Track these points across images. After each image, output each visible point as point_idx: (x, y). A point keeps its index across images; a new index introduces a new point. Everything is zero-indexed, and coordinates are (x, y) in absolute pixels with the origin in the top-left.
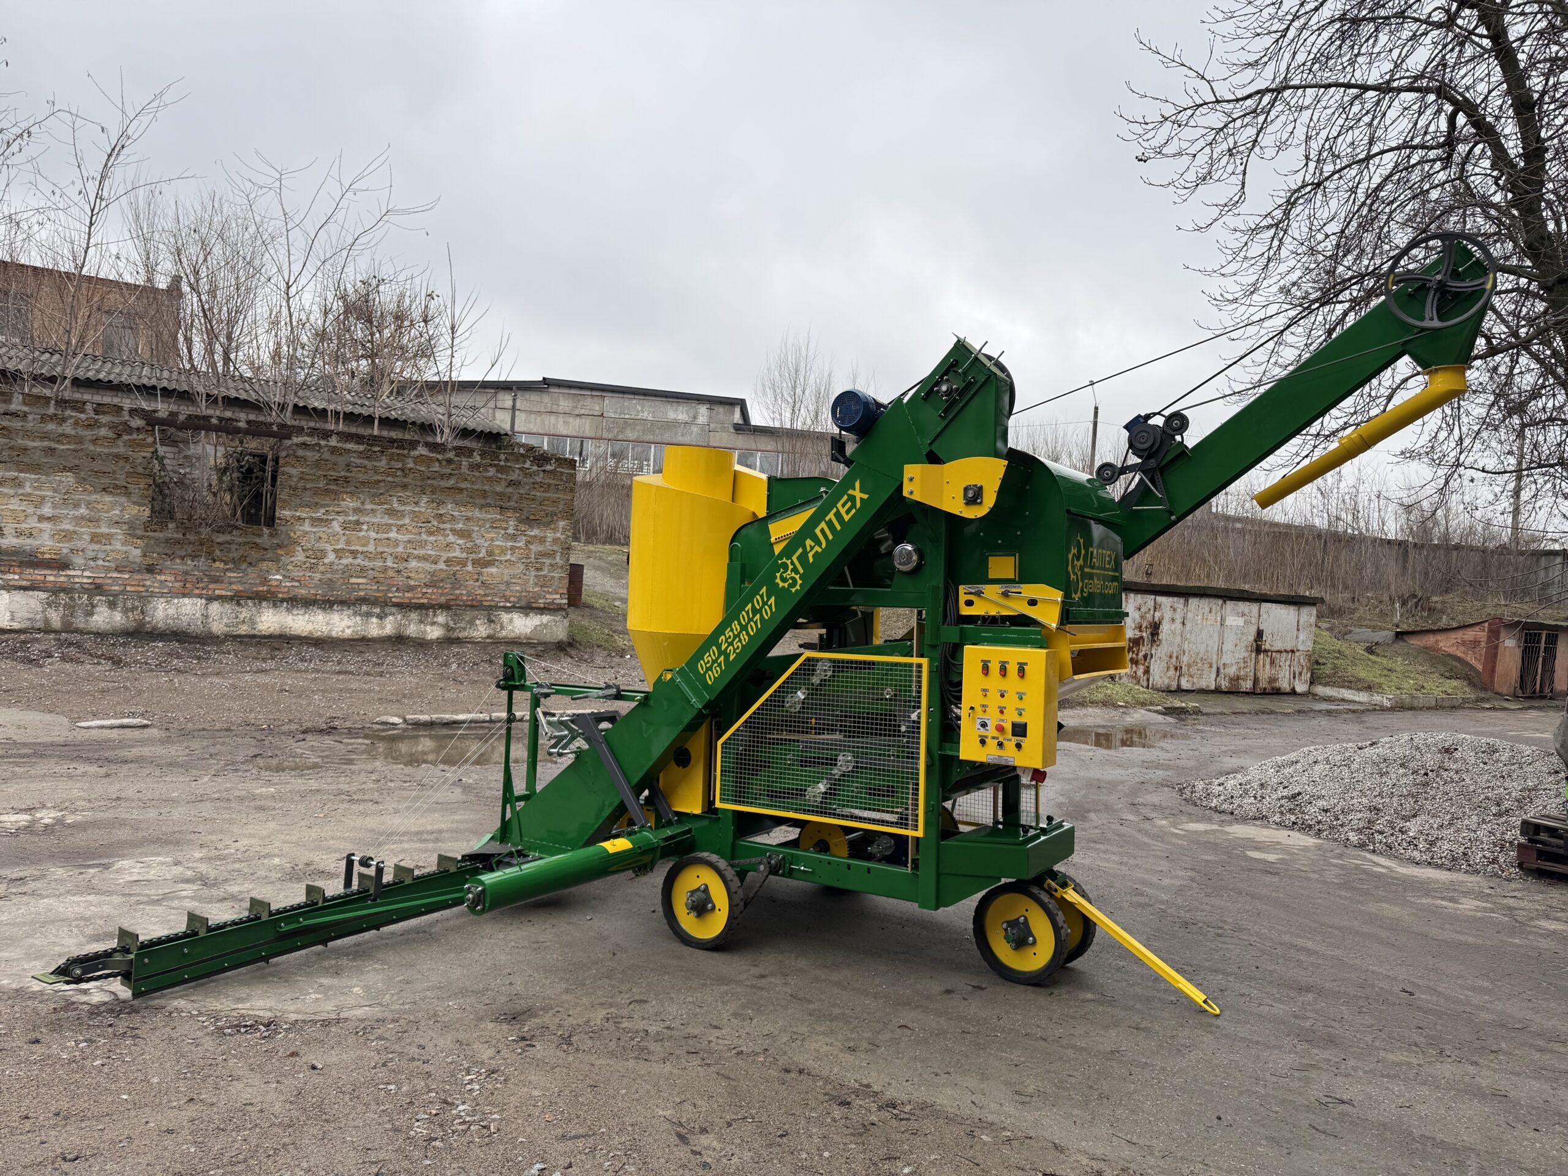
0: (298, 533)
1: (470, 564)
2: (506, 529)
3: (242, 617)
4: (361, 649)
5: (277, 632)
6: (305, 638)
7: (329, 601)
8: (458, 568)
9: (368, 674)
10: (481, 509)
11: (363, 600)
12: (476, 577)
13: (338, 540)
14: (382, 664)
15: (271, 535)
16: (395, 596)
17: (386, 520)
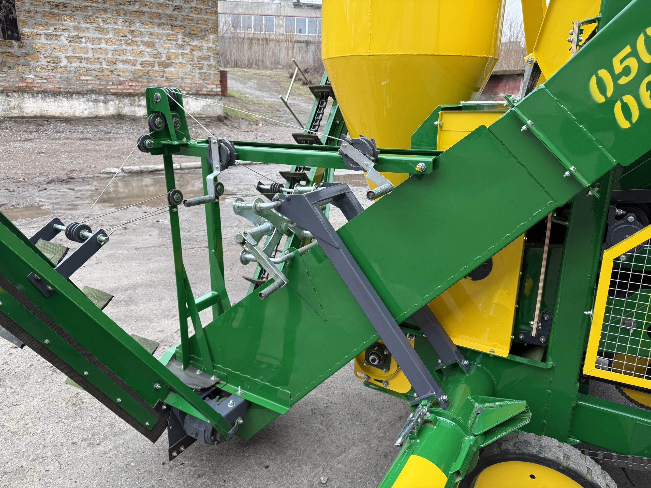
0: (39, 45)
1: (156, 65)
2: (176, 41)
3: (12, 104)
4: (96, 123)
5: (39, 114)
6: (58, 117)
7: (69, 92)
8: (149, 68)
9: (101, 139)
10: (158, 26)
11: (92, 91)
12: (161, 74)
13: (67, 50)
14: (110, 133)
15: (19, 46)
16: (113, 88)
17: (97, 35)
